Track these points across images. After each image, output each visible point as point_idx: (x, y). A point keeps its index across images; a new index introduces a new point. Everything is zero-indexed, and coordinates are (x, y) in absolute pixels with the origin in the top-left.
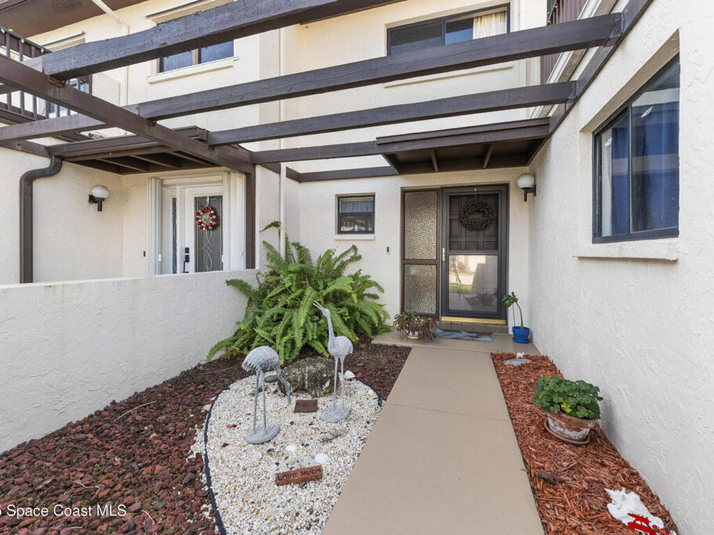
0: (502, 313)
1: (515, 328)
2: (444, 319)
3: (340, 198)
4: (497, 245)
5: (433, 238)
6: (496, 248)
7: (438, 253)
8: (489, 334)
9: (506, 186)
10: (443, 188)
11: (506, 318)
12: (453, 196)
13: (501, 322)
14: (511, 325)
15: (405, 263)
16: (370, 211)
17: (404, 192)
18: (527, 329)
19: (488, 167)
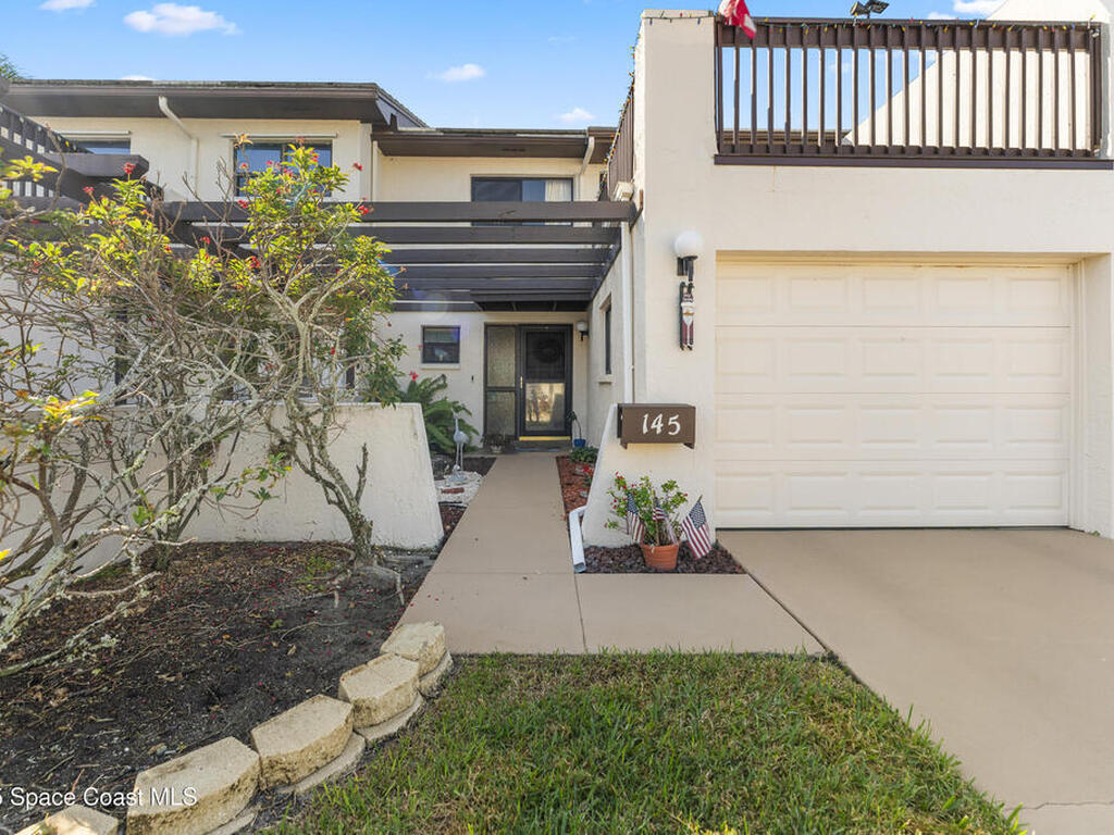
0: (568, 431)
1: (576, 441)
2: (521, 439)
3: (425, 329)
4: (563, 374)
5: (512, 368)
6: (563, 377)
7: (517, 382)
8: (558, 448)
9: (570, 327)
10: (521, 325)
11: (571, 435)
12: (528, 333)
13: (568, 438)
14: (574, 438)
15: (489, 390)
16: (455, 341)
17: (487, 326)
18: (584, 441)
19: (557, 310)
